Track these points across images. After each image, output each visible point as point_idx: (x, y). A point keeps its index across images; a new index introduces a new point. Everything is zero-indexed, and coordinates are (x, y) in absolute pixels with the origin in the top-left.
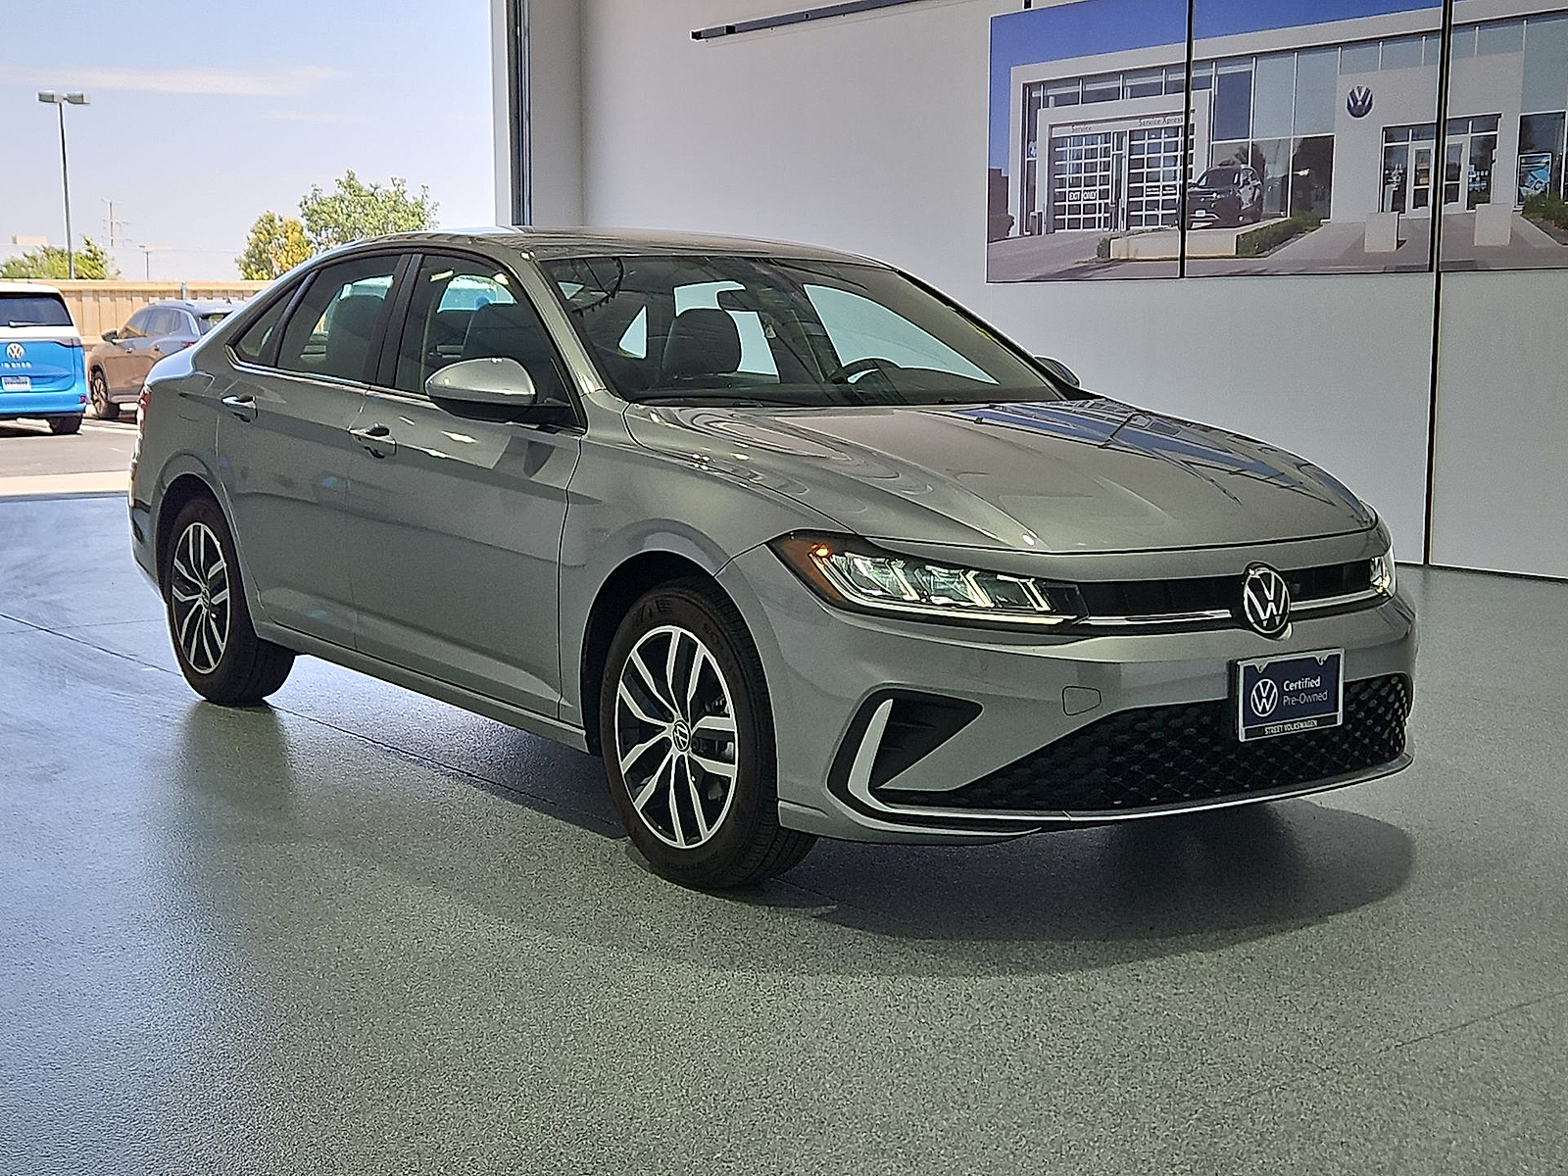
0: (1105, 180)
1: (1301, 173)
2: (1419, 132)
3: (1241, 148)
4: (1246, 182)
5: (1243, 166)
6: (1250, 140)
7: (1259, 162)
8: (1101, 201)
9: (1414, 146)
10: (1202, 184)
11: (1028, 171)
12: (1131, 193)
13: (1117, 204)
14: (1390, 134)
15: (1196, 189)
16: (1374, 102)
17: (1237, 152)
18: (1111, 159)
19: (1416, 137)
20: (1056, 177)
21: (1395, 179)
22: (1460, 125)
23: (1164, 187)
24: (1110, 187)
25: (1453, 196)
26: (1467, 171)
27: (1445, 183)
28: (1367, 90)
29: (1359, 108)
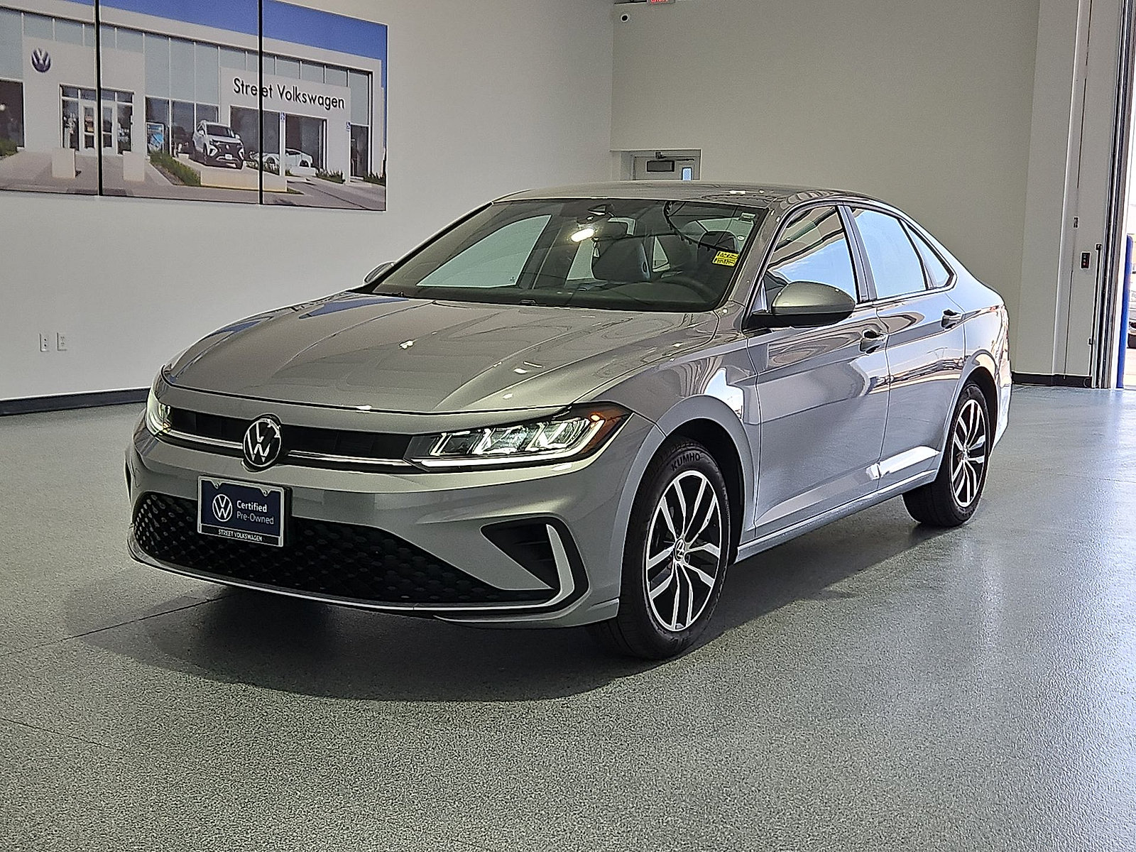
2: (86, 93)
14: (66, 91)
16: (52, 64)
19: (83, 96)
22: (110, 94)
25: (109, 144)
26: (116, 128)
27: (103, 133)
28: (47, 55)
29: (42, 67)
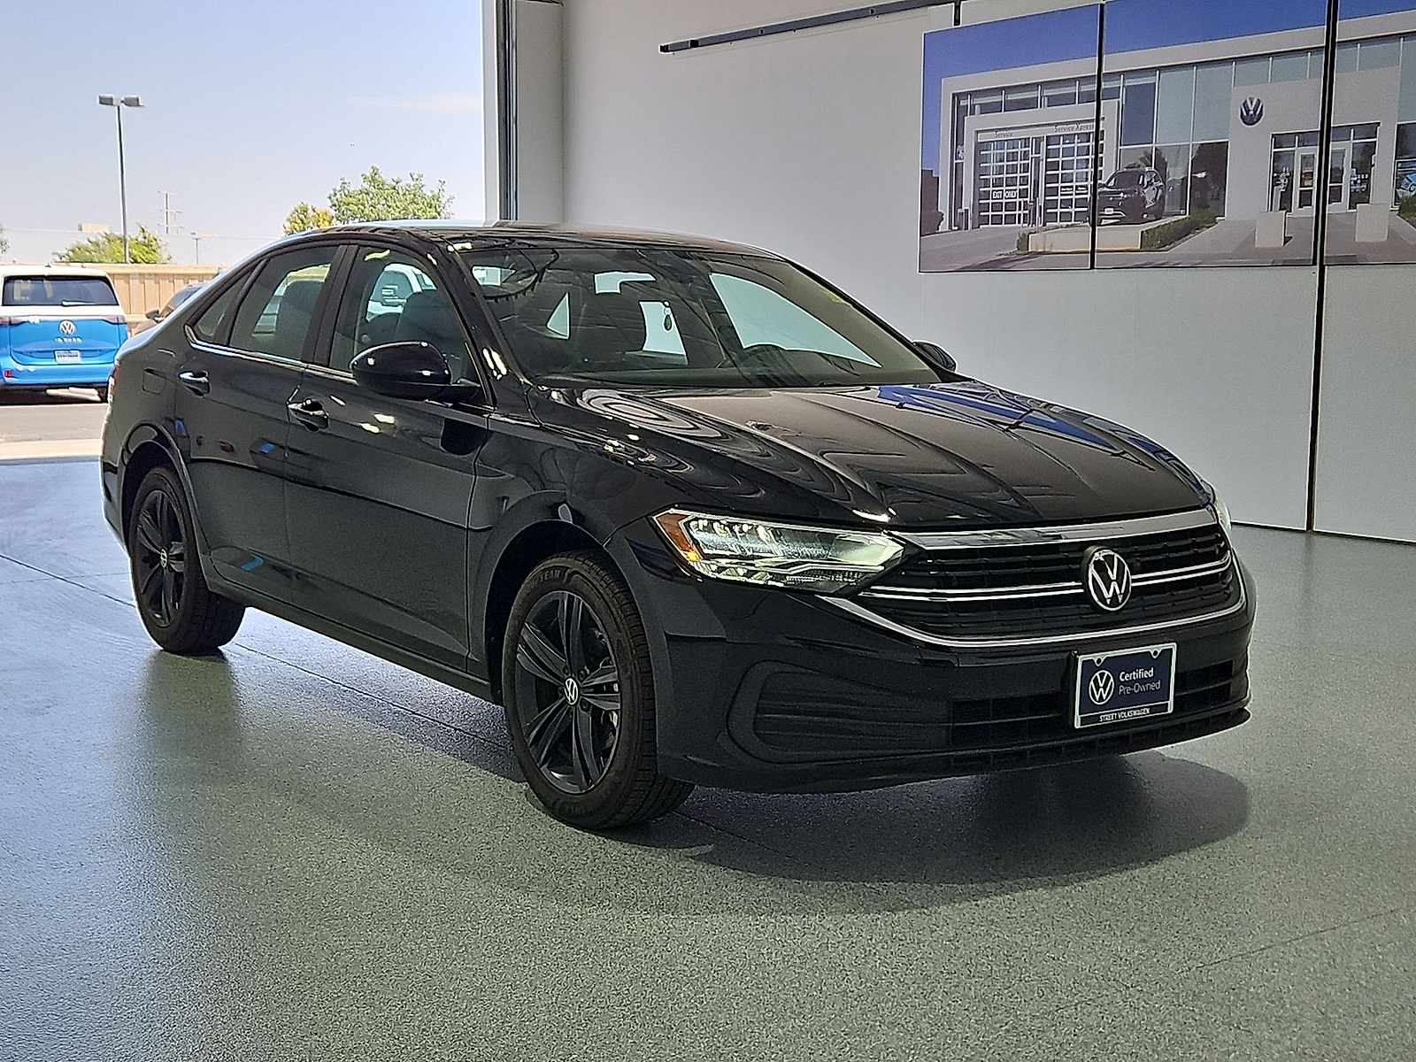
0: (1025, 181)
1: (1199, 175)
2: (1304, 139)
3: (1146, 152)
4: (1150, 184)
5: (1147, 169)
6: (1154, 145)
7: (1161, 165)
8: (1021, 200)
9: (1300, 152)
10: (1112, 184)
11: (957, 171)
12: (1048, 192)
13: (1035, 202)
14: (1278, 140)
15: (1105, 189)
16: (1264, 112)
17: (1142, 156)
18: (1030, 161)
19: (1302, 144)
20: (981, 177)
21: (1282, 181)
22: (1344, 132)
23: (1077, 187)
24: (1029, 187)
25: (1336, 196)
26: (1349, 175)
27: (1329, 185)
28: (1259, 101)
29: (1251, 117)
